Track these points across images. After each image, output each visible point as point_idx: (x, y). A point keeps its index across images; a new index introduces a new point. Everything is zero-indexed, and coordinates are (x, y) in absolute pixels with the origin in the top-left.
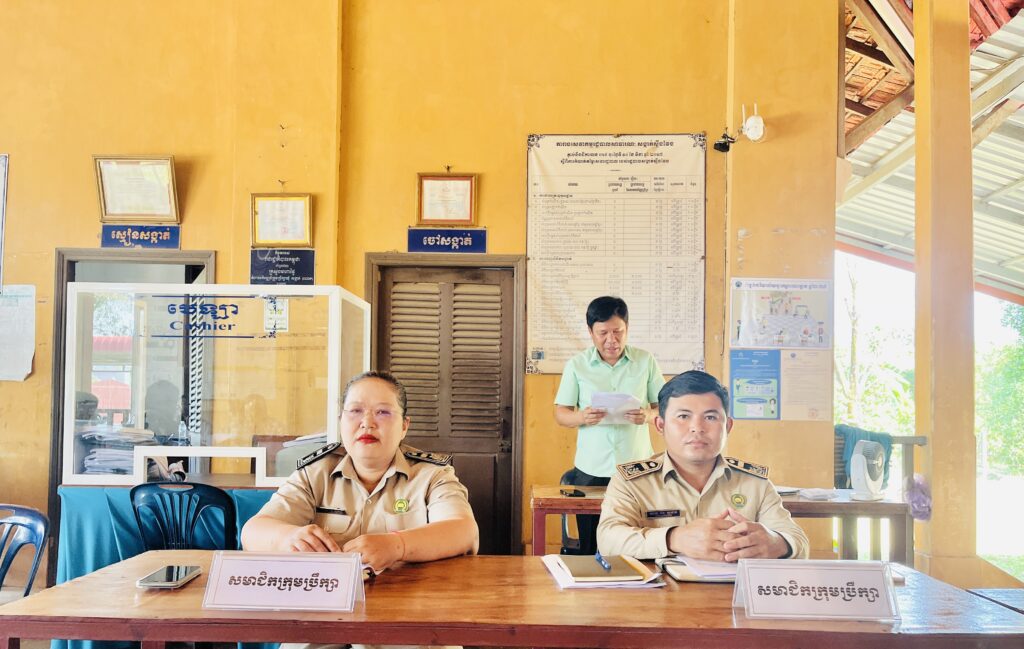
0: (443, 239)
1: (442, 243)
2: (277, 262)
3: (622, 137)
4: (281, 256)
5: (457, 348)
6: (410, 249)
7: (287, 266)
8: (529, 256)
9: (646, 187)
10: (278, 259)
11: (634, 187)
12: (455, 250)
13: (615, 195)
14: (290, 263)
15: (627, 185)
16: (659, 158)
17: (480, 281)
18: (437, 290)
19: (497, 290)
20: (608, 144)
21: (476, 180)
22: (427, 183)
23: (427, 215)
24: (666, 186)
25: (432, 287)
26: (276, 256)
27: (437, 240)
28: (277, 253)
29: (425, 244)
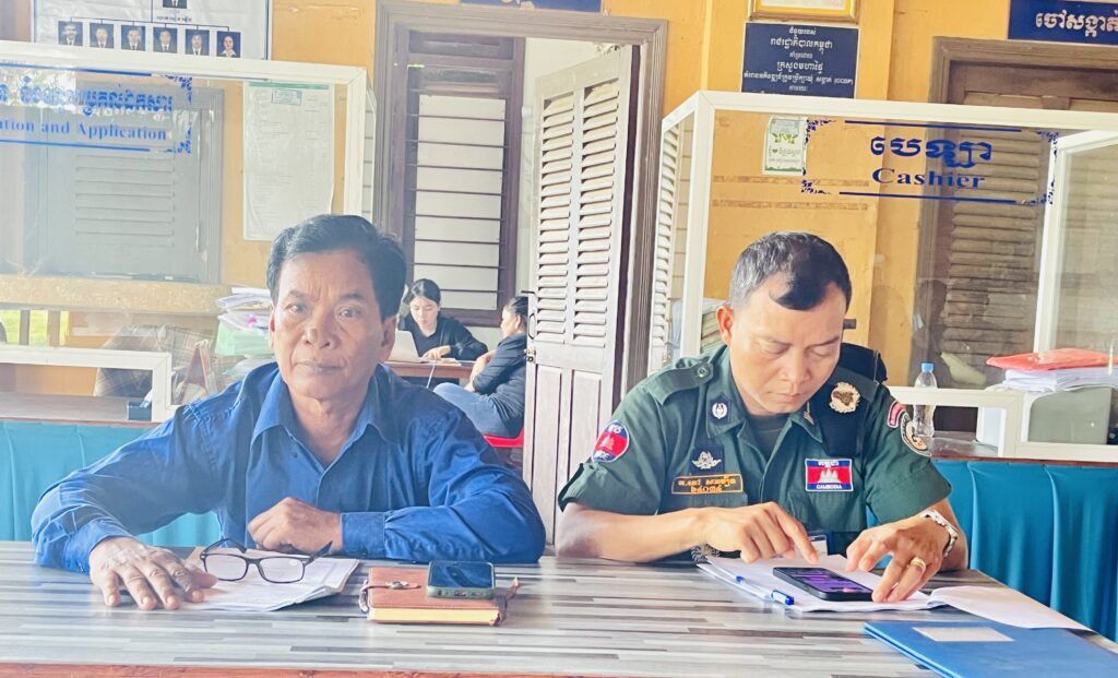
0: (1071, 17)
1: (1069, 27)
2: (792, 48)
4: (801, 37)
6: (1011, 35)
7: (810, 56)
10: (795, 43)
12: (1090, 39)
14: (814, 50)
26: (792, 36)
27: (1059, 20)
28: (791, 30)
29: (1039, 25)
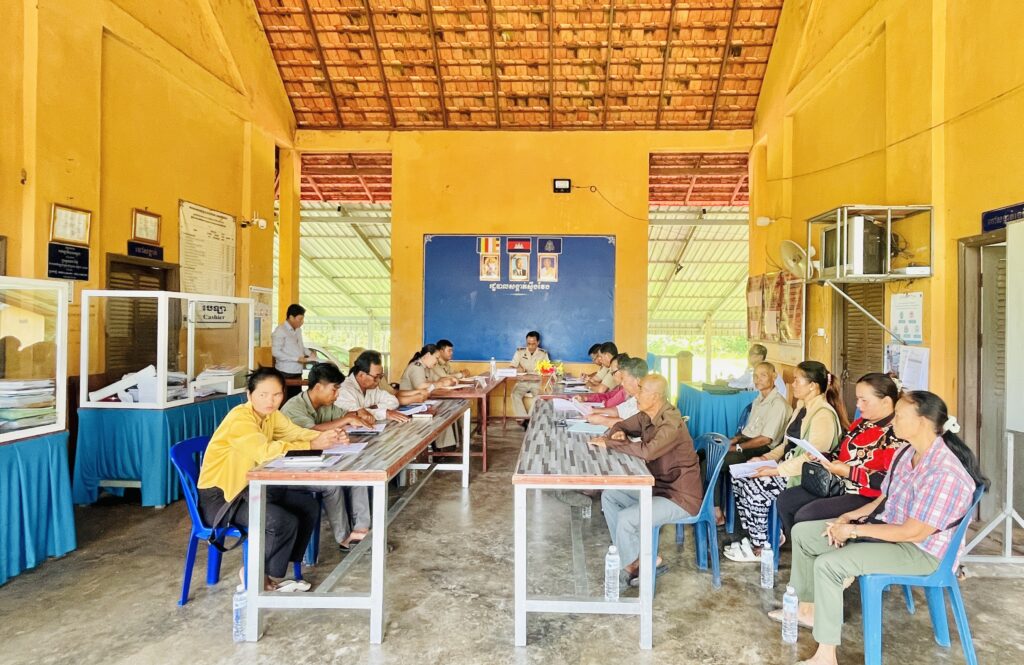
1: (144, 252)
3: (212, 211)
4: (70, 250)
6: (129, 254)
8: (180, 264)
9: (219, 237)
10: (68, 252)
12: (150, 257)
13: (210, 239)
14: (74, 256)
15: (213, 235)
16: (223, 225)
17: (151, 275)
18: (131, 278)
20: (208, 213)
21: (160, 219)
22: (138, 215)
23: (138, 235)
27: (142, 250)
28: (66, 248)
29: (136, 251)
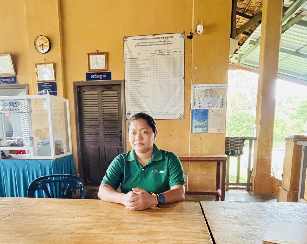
0: (97, 76)
1: (97, 77)
2: (46, 87)
3: (155, 36)
4: (47, 84)
5: (105, 112)
6: (87, 80)
8: (125, 80)
9: (164, 53)
11: (160, 54)
12: (101, 79)
13: (154, 57)
15: (158, 53)
16: (168, 42)
17: (111, 90)
18: (97, 93)
19: (116, 92)
20: (151, 39)
21: (107, 54)
22: (91, 56)
23: (91, 68)
24: (171, 53)
25: (95, 92)
26: (45, 84)
27: (95, 76)
28: (45, 83)
29: (92, 78)
